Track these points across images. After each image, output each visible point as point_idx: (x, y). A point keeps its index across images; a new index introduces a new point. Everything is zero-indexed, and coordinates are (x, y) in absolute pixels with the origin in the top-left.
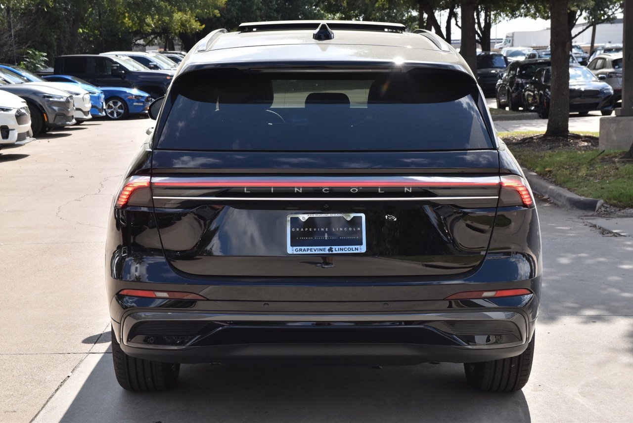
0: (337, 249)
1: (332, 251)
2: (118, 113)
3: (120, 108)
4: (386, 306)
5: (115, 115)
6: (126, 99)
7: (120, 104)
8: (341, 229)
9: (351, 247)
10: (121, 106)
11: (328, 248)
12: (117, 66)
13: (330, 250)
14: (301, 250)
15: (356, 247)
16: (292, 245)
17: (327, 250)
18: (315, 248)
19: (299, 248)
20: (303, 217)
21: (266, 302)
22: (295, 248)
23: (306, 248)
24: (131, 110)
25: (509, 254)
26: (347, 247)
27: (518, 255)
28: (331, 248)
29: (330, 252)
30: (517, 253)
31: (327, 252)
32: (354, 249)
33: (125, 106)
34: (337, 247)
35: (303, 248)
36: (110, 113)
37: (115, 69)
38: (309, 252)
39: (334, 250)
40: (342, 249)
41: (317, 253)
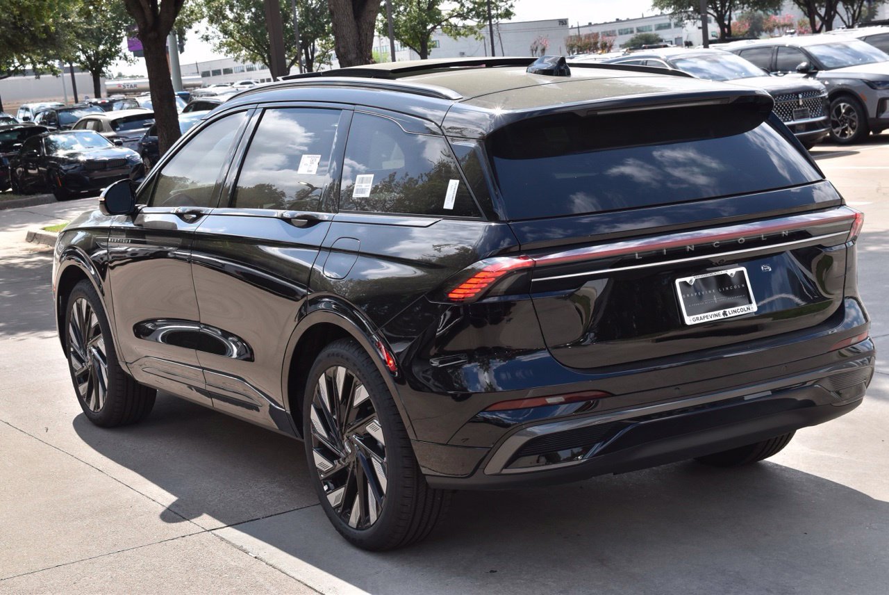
0: (731, 312)
1: (727, 315)
8: (727, 289)
9: (742, 307)
11: (722, 311)
13: (725, 314)
14: (697, 318)
15: (747, 306)
16: (688, 315)
17: (721, 314)
18: (710, 314)
19: (695, 316)
20: (691, 280)
21: (676, 386)
22: (692, 317)
23: (702, 315)
26: (739, 307)
28: (725, 312)
29: (726, 317)
31: (722, 317)
32: (746, 309)
34: (730, 310)
35: (699, 316)
38: (706, 320)
39: (727, 313)
40: (735, 312)
41: (713, 319)
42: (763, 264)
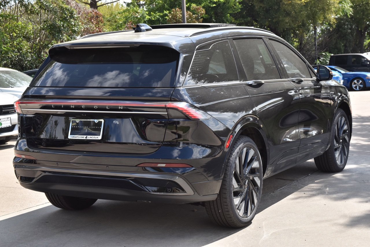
0: (89, 137)
2: (360, 87)
3: (361, 84)
4: (107, 167)
5: (358, 88)
6: (364, 79)
7: (361, 81)
8: (93, 127)
9: (95, 136)
10: (361, 83)
11: (85, 136)
12: (365, 60)
13: (86, 137)
14: (74, 137)
15: (97, 136)
16: (71, 134)
17: (85, 137)
18: (80, 136)
19: (73, 136)
20: (78, 121)
22: (72, 136)
24: (368, 85)
25: (188, 144)
26: (94, 136)
27: (193, 145)
28: (87, 137)
29: (86, 139)
30: (192, 143)
32: (96, 138)
33: (364, 82)
34: (89, 136)
35: (75, 136)
36: (355, 87)
37: (363, 62)
38: (77, 138)
39: (88, 137)
40: (91, 137)
41: (80, 138)
42: (114, 120)
